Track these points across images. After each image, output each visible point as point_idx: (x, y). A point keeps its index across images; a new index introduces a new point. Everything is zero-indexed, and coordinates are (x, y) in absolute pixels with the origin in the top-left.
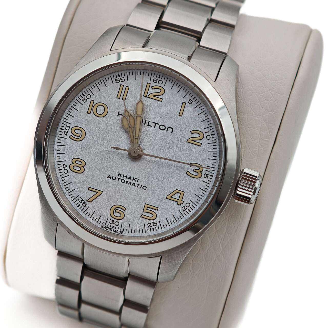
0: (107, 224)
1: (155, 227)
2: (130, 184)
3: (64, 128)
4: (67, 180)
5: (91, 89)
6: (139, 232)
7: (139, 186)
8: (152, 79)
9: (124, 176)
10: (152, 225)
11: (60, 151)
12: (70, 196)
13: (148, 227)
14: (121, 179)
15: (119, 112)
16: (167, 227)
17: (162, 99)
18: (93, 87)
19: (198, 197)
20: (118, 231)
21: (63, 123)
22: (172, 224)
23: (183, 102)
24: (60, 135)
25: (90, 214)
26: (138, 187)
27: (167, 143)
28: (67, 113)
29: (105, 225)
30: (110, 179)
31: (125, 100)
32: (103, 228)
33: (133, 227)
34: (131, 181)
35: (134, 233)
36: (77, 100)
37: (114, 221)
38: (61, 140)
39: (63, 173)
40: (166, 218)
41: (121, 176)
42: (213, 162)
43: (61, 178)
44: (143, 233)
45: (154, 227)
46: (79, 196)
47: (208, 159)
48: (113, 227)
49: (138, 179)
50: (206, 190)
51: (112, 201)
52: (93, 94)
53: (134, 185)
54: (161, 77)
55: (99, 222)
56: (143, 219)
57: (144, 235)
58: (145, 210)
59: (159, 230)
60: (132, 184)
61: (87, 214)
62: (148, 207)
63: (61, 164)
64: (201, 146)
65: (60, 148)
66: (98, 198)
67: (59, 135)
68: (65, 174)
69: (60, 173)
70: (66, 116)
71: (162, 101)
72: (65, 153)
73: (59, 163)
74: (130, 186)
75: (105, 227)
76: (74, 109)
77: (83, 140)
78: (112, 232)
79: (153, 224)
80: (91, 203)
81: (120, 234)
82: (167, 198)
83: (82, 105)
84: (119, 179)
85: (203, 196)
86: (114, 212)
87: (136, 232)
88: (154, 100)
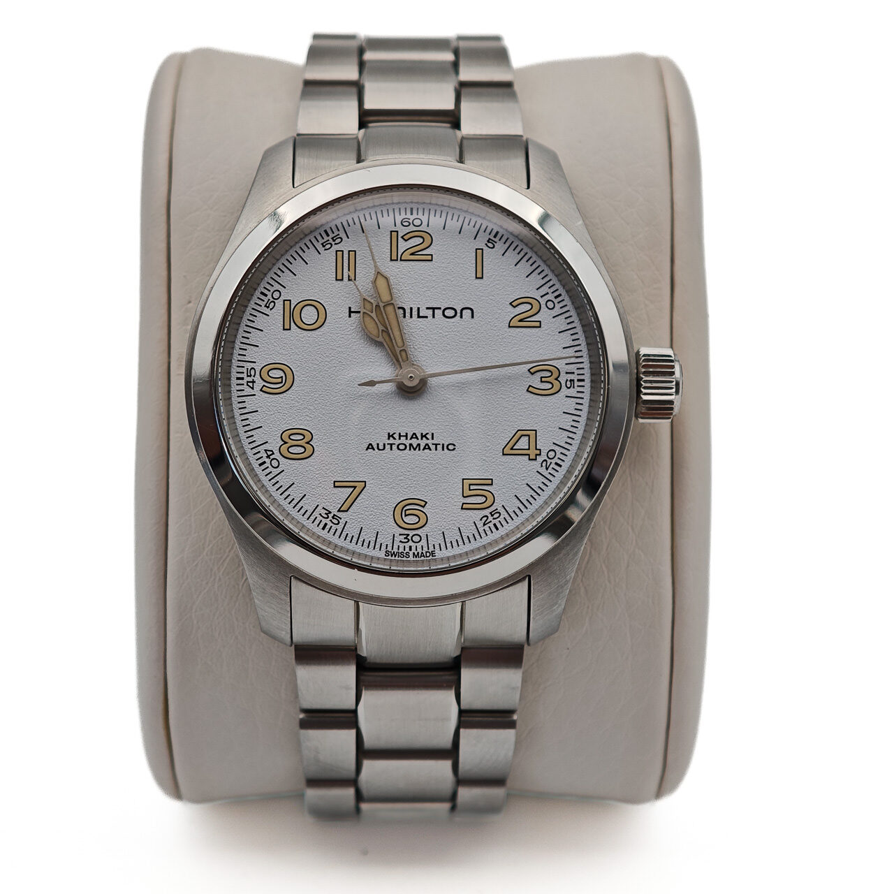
0: (396, 547)
1: (499, 519)
2: (418, 449)
3: (244, 375)
4: (284, 480)
5: (275, 277)
6: (468, 541)
7: (439, 447)
8: (399, 219)
9: (400, 436)
10: (490, 518)
11: (249, 425)
12: (298, 512)
13: (484, 525)
14: (397, 444)
15: (350, 308)
16: (522, 512)
17: (432, 255)
18: (279, 272)
19: (568, 433)
20: (424, 552)
21: (238, 367)
22: (531, 504)
23: (476, 249)
24: (240, 392)
25: (353, 536)
26: (436, 449)
27: (469, 341)
28: (241, 343)
29: (392, 549)
30: (374, 452)
31: (355, 280)
32: (390, 557)
33: (452, 536)
34: (419, 441)
35: (458, 546)
36: (253, 309)
37: (408, 535)
38: (244, 402)
39: (271, 469)
40: (515, 496)
41: (394, 439)
42: (575, 352)
43: (270, 480)
44: (476, 540)
45: (496, 521)
46: (318, 505)
47: (564, 348)
48: (410, 547)
49: (433, 434)
50: (578, 413)
51: (391, 496)
52: (285, 288)
53: (427, 447)
54: (415, 212)
55: (378, 546)
56: (468, 511)
57: (480, 544)
58: (467, 493)
59: (509, 524)
60: (422, 448)
61: (348, 538)
62: (470, 485)
63: (259, 452)
64: (540, 327)
65: (248, 419)
66: (359, 498)
67: (238, 392)
68: (275, 470)
69: (263, 470)
70: (240, 349)
71: (432, 260)
72: (261, 427)
73: (255, 451)
74: (419, 452)
75: (394, 554)
76: (254, 330)
77: (293, 388)
78: (411, 558)
79: (492, 517)
80: (348, 513)
81: (429, 558)
82: (503, 454)
83: (268, 315)
84: (391, 445)
85: (577, 428)
86: (403, 516)
87: (460, 543)
88: (417, 263)
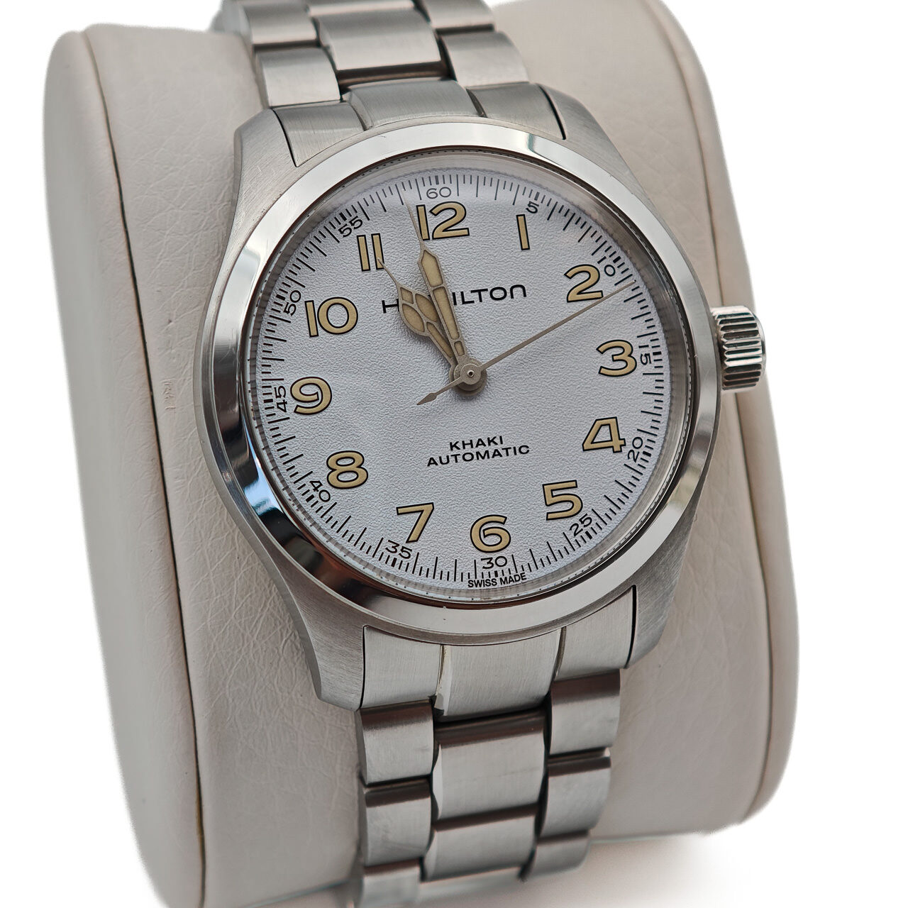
0: (479, 575)
1: (590, 526)
2: (486, 457)
3: (273, 397)
5: (291, 276)
6: (560, 556)
7: (511, 452)
8: (423, 191)
9: (464, 444)
10: (581, 526)
11: (287, 454)
12: (361, 549)
13: (575, 534)
14: (462, 454)
15: (383, 302)
16: (615, 514)
17: (468, 229)
18: (294, 270)
19: (652, 415)
20: (512, 576)
21: (263, 387)
22: (624, 503)
24: (271, 417)
25: (428, 569)
26: (508, 455)
27: (525, 324)
28: (263, 358)
29: (476, 578)
30: (437, 467)
32: (474, 588)
33: (541, 552)
34: (487, 448)
35: (550, 563)
36: (271, 316)
37: (491, 559)
38: (278, 428)
39: (321, 503)
40: (605, 496)
41: (458, 449)
42: (646, 321)
43: (322, 517)
44: (568, 553)
46: (382, 539)
47: (633, 319)
48: (496, 573)
49: (501, 437)
50: (660, 391)
51: (465, 516)
52: (304, 287)
53: (497, 454)
54: (441, 180)
55: (458, 577)
56: (555, 521)
57: (574, 558)
58: (550, 500)
59: (603, 530)
60: (491, 455)
61: (422, 572)
62: (552, 491)
63: (304, 485)
64: (602, 297)
65: (285, 448)
66: (429, 523)
67: (269, 418)
68: (326, 503)
69: (312, 506)
70: (263, 366)
72: (302, 455)
73: (299, 484)
74: (489, 460)
75: (478, 584)
76: (275, 341)
77: (332, 404)
78: (499, 585)
79: (583, 524)
80: (419, 542)
81: (520, 582)
82: (584, 450)
83: (290, 322)
84: (456, 456)
85: (661, 408)
86: (482, 537)
87: (552, 559)
88: (451, 240)
